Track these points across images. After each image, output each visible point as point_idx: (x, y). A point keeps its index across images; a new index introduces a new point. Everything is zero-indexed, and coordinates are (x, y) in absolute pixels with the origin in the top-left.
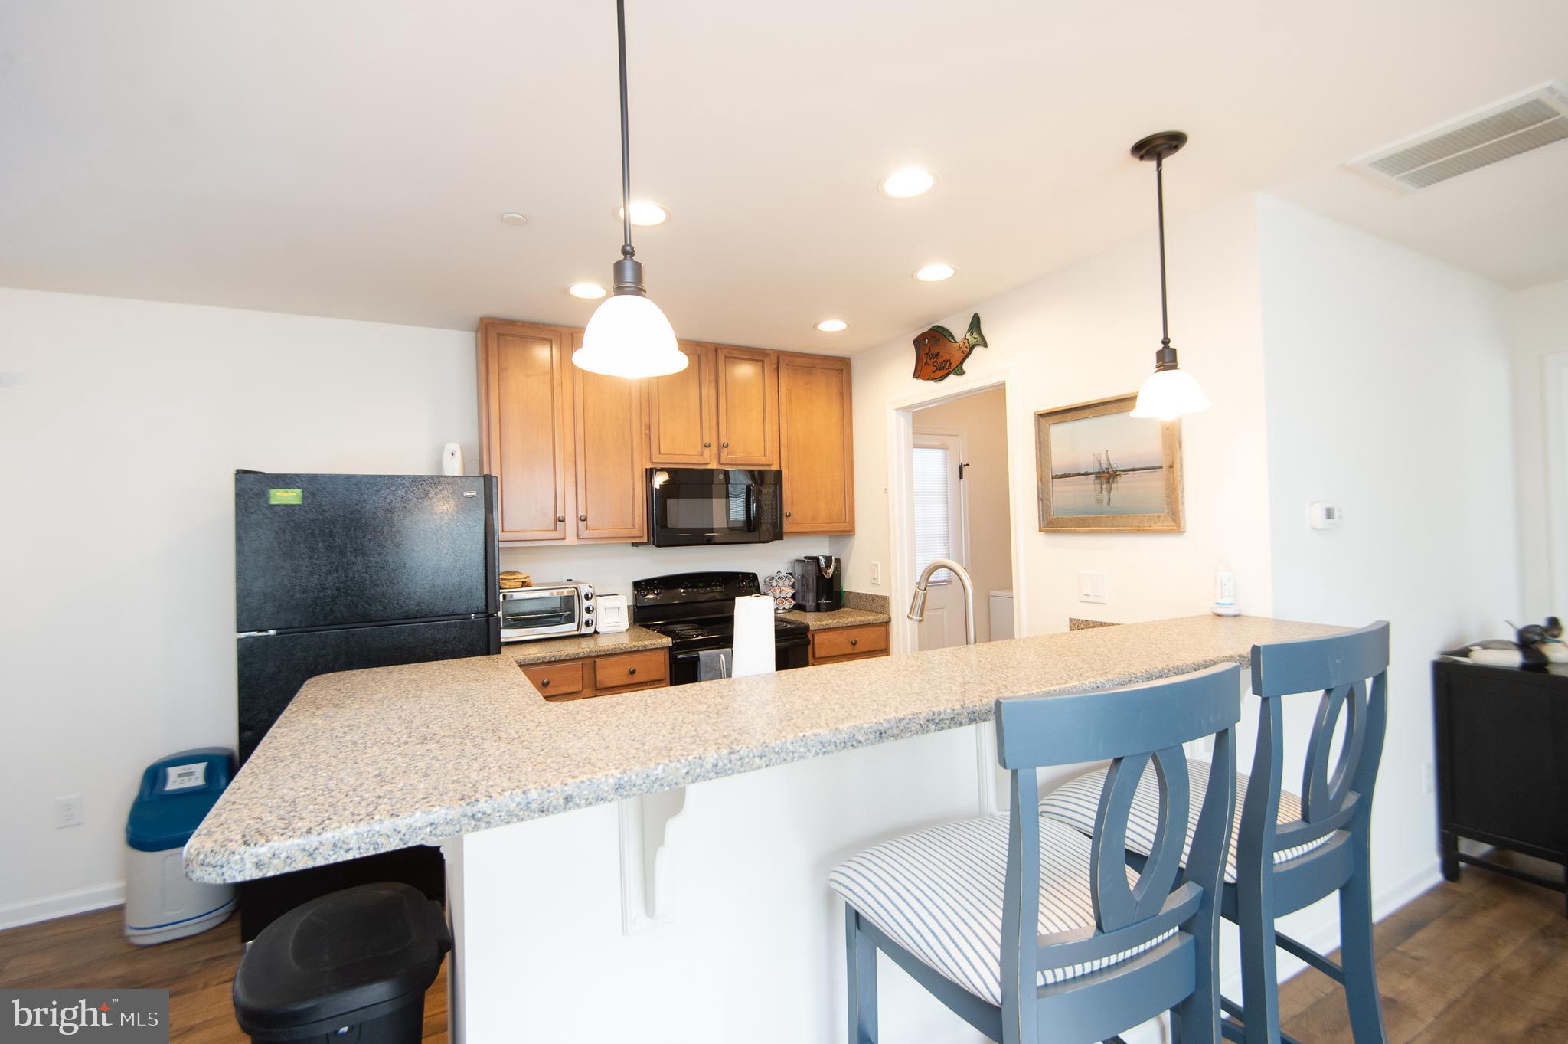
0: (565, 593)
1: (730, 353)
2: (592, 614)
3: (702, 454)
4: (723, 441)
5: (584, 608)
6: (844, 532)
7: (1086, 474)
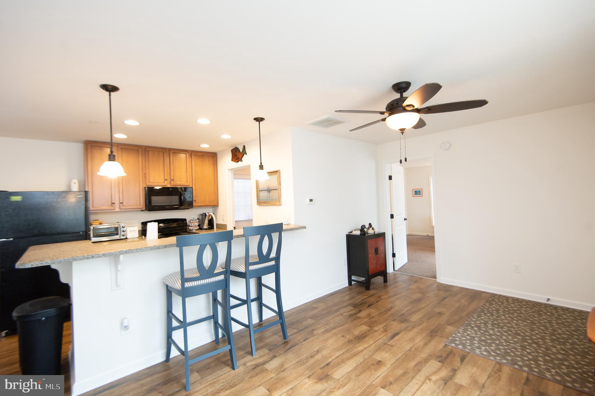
0: (116, 226)
1: (174, 151)
2: (125, 232)
3: (164, 182)
4: (172, 178)
5: (122, 230)
6: (215, 206)
7: (265, 190)
